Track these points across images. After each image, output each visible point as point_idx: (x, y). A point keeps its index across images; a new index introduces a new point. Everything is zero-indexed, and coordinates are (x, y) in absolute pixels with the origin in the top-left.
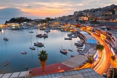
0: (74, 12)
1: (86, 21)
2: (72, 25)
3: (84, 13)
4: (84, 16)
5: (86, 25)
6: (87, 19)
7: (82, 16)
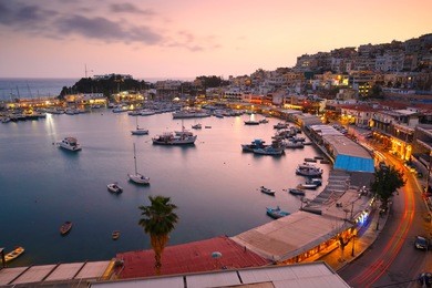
0: (299, 59)
1: (341, 91)
2: (289, 103)
3: (334, 60)
4: (334, 73)
5: (341, 102)
6: (346, 82)
7: (328, 70)
